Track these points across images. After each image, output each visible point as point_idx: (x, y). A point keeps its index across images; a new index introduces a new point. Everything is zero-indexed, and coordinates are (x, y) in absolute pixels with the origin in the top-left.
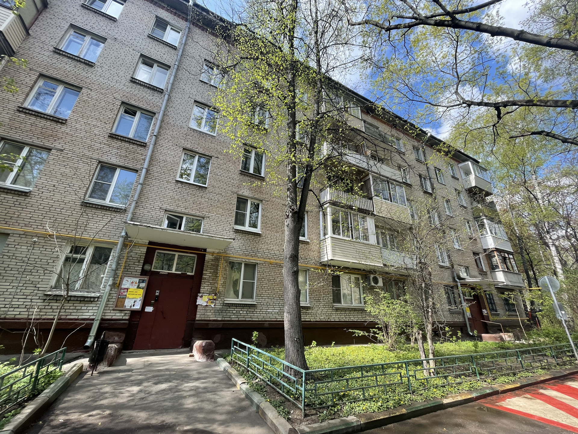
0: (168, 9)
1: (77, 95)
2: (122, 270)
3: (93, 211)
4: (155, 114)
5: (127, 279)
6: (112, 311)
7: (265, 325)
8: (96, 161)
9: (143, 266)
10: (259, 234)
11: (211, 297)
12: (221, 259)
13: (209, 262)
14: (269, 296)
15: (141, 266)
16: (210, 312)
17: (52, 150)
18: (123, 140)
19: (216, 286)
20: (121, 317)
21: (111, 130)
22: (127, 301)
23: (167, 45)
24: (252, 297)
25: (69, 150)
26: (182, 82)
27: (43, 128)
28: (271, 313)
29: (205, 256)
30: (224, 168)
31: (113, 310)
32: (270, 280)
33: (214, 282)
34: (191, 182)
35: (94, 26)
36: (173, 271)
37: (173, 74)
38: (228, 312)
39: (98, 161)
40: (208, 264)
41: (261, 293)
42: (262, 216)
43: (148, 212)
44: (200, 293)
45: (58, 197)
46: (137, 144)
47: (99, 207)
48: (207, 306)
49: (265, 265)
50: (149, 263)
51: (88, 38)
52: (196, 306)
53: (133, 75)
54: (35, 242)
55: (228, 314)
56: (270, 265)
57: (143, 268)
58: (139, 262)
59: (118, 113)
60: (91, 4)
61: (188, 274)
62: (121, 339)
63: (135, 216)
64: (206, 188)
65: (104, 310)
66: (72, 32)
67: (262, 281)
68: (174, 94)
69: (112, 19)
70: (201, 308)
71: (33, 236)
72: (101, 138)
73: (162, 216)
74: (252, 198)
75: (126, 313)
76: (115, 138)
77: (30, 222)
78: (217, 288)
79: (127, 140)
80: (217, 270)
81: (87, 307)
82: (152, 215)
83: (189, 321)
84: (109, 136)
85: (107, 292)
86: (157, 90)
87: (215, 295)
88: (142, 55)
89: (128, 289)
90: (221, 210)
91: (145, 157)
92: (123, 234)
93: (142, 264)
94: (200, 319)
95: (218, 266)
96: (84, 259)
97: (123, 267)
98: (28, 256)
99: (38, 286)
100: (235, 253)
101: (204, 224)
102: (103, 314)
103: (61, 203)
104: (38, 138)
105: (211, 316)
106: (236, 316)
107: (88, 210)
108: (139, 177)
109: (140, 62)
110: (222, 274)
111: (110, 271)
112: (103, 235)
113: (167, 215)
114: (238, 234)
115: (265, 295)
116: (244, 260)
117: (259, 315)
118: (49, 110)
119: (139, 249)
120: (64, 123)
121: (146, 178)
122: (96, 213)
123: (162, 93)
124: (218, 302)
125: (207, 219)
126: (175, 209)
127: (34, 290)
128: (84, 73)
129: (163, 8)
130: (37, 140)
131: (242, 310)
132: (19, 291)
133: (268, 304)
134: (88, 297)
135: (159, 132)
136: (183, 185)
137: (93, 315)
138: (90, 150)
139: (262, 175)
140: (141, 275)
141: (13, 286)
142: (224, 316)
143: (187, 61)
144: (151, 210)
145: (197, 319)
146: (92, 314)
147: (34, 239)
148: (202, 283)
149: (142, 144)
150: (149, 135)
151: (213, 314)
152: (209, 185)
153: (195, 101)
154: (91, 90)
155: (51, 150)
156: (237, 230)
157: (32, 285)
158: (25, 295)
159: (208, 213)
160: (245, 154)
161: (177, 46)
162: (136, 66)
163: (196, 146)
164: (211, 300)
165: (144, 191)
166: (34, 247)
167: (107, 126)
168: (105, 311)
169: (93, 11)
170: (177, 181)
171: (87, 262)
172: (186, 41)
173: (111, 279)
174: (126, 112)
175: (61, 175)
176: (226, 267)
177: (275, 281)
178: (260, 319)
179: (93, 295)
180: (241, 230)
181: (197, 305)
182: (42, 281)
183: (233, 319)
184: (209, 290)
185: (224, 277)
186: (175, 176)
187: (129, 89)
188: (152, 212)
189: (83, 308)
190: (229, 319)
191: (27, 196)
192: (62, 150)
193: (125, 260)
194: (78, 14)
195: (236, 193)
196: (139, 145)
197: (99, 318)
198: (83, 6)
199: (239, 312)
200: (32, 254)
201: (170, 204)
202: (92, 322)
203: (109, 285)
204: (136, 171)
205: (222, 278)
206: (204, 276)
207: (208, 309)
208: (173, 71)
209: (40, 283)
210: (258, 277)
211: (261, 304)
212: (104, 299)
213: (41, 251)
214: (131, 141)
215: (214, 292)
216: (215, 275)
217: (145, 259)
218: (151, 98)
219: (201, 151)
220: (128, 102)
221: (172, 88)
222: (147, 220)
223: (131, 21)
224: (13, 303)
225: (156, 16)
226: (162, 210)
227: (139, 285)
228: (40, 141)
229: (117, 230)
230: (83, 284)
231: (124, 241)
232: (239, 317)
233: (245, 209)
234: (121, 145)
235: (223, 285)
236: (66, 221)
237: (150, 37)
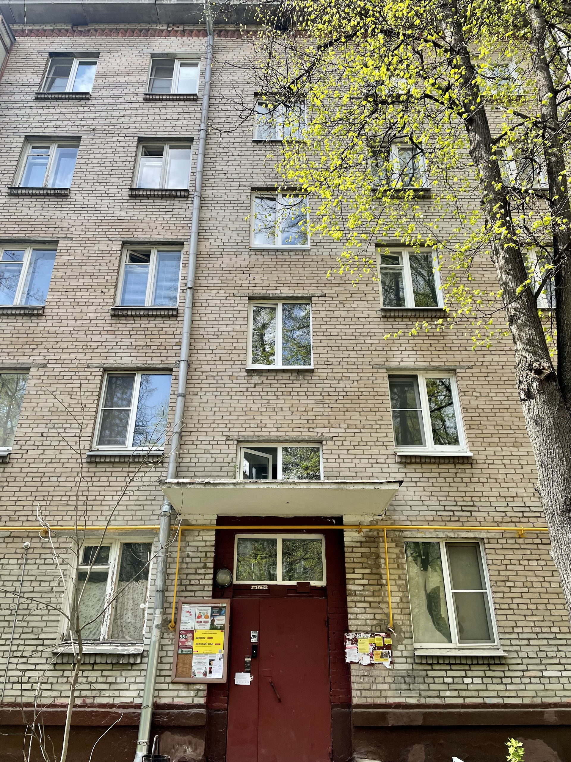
0: (170, 31)
1: (53, 257)
2: (176, 588)
3: (108, 470)
4: (181, 244)
5: (188, 609)
6: (171, 687)
7: (546, 716)
8: (97, 370)
9: (215, 574)
10: (468, 458)
11: (378, 641)
12: (383, 537)
13: (355, 550)
14: (538, 630)
15: (211, 576)
16: (384, 683)
17: (32, 369)
18: (136, 316)
19: (386, 611)
20: (189, 701)
21: (114, 302)
22: (195, 660)
23: (180, 100)
24: (488, 637)
25: (54, 361)
26: (219, 161)
27: (13, 334)
28: (556, 680)
29: (343, 537)
30: (343, 313)
31: (173, 683)
32: (529, 584)
33: (377, 599)
34: (279, 364)
35: (59, 123)
36: (279, 581)
37: (201, 151)
38: (431, 680)
39: (102, 370)
40: (353, 555)
41: (513, 624)
42: (465, 409)
43: (206, 451)
44: (348, 631)
45: (50, 454)
46: (161, 316)
47: (117, 460)
48: (372, 665)
49: (504, 541)
50: (226, 568)
51: (54, 150)
52: (347, 667)
53: (131, 184)
54: (27, 549)
55: (432, 687)
56: (521, 541)
57: (214, 579)
58: (205, 567)
59: (119, 267)
60: (49, 89)
61: (313, 583)
62: (198, 751)
63: (181, 465)
64: (312, 371)
65: (156, 683)
66: (29, 150)
67: (507, 590)
68: (209, 191)
69: (84, 97)
70: (360, 673)
71: (22, 538)
72: (101, 323)
73: (234, 456)
74: (426, 370)
75: (198, 690)
76: (123, 316)
77: (15, 511)
78: (387, 615)
79: (142, 312)
80: (379, 567)
81: (126, 677)
82: (214, 456)
83: (337, 706)
84: (112, 316)
85: (155, 642)
86: (177, 196)
87: (388, 636)
88: (141, 140)
89: (192, 632)
90: (356, 416)
91: (180, 337)
92: (166, 508)
93: (212, 571)
94: (363, 701)
95: (378, 556)
96: (106, 574)
97: (176, 583)
98: (20, 578)
99: (42, 636)
100: (413, 518)
101: (325, 456)
102: (156, 693)
103: (55, 465)
104: (8, 353)
105: (390, 693)
106: (456, 693)
107: (99, 470)
108: (176, 381)
109: (140, 154)
110: (393, 577)
111: (154, 594)
112: (130, 518)
113: (243, 450)
114: (410, 469)
115: (526, 630)
116: (441, 535)
117: (522, 687)
118: (17, 299)
119: (200, 538)
120: (41, 315)
121: (188, 380)
122: (114, 474)
123: (187, 197)
124: (399, 654)
125: (329, 443)
126: (256, 434)
127: (37, 646)
128: (57, 214)
129: (160, 33)
130: (7, 358)
131: (469, 673)
132: (14, 648)
133: (541, 654)
134: (123, 655)
135: (196, 279)
136: (262, 378)
137: (138, 696)
138: (87, 351)
139: (441, 305)
140: (214, 596)
141: (6, 640)
142: (424, 694)
143: (222, 114)
144: (210, 447)
145: (355, 701)
146: (135, 693)
147: (25, 544)
148: (350, 604)
149: (171, 313)
150: (179, 291)
151: (393, 686)
152: (317, 363)
153: (253, 189)
154: (71, 239)
155: (28, 369)
156: (406, 457)
157: (33, 636)
158: (25, 657)
159: (327, 430)
160: (386, 268)
161: (197, 92)
162: (134, 164)
163: (273, 284)
164: (379, 648)
165: (190, 409)
166: (27, 559)
167: (106, 297)
168: (158, 687)
169: (52, 98)
170: (250, 372)
171: (112, 578)
172: (212, 73)
173: (158, 611)
174: (133, 259)
175: (49, 411)
176: (398, 557)
177: (547, 585)
178: (527, 701)
179: (131, 650)
180: (416, 457)
181: (348, 665)
182: (46, 626)
183: (448, 701)
184: (369, 622)
185: (399, 586)
186: (243, 362)
187: (131, 214)
188: (212, 451)
189: (119, 680)
190: (437, 701)
191: (7, 463)
192: (44, 365)
193: (177, 566)
194: (32, 114)
195: (383, 366)
196: (165, 316)
197: (150, 704)
198: (40, 97)
199: (460, 680)
200: (26, 573)
201: (244, 425)
202: (138, 711)
203: (157, 626)
204: (168, 370)
205: (396, 588)
206: (349, 587)
207: (376, 673)
208: (199, 145)
209: (45, 630)
210: (493, 578)
211: (521, 654)
212: (152, 659)
213: (39, 565)
214: (150, 313)
215: (384, 627)
216: (375, 582)
217: (216, 557)
218: (169, 215)
219: (286, 292)
220: (133, 239)
221: (203, 181)
222: (207, 469)
223: (112, 86)
224: (10, 673)
225: (153, 55)
226: (231, 442)
227: (213, 622)
228: (12, 358)
229: (154, 502)
230: (113, 627)
231: (170, 525)
232: (464, 694)
233: (415, 402)
234: (134, 325)
235: (401, 606)
236: (67, 498)
237: (150, 98)
